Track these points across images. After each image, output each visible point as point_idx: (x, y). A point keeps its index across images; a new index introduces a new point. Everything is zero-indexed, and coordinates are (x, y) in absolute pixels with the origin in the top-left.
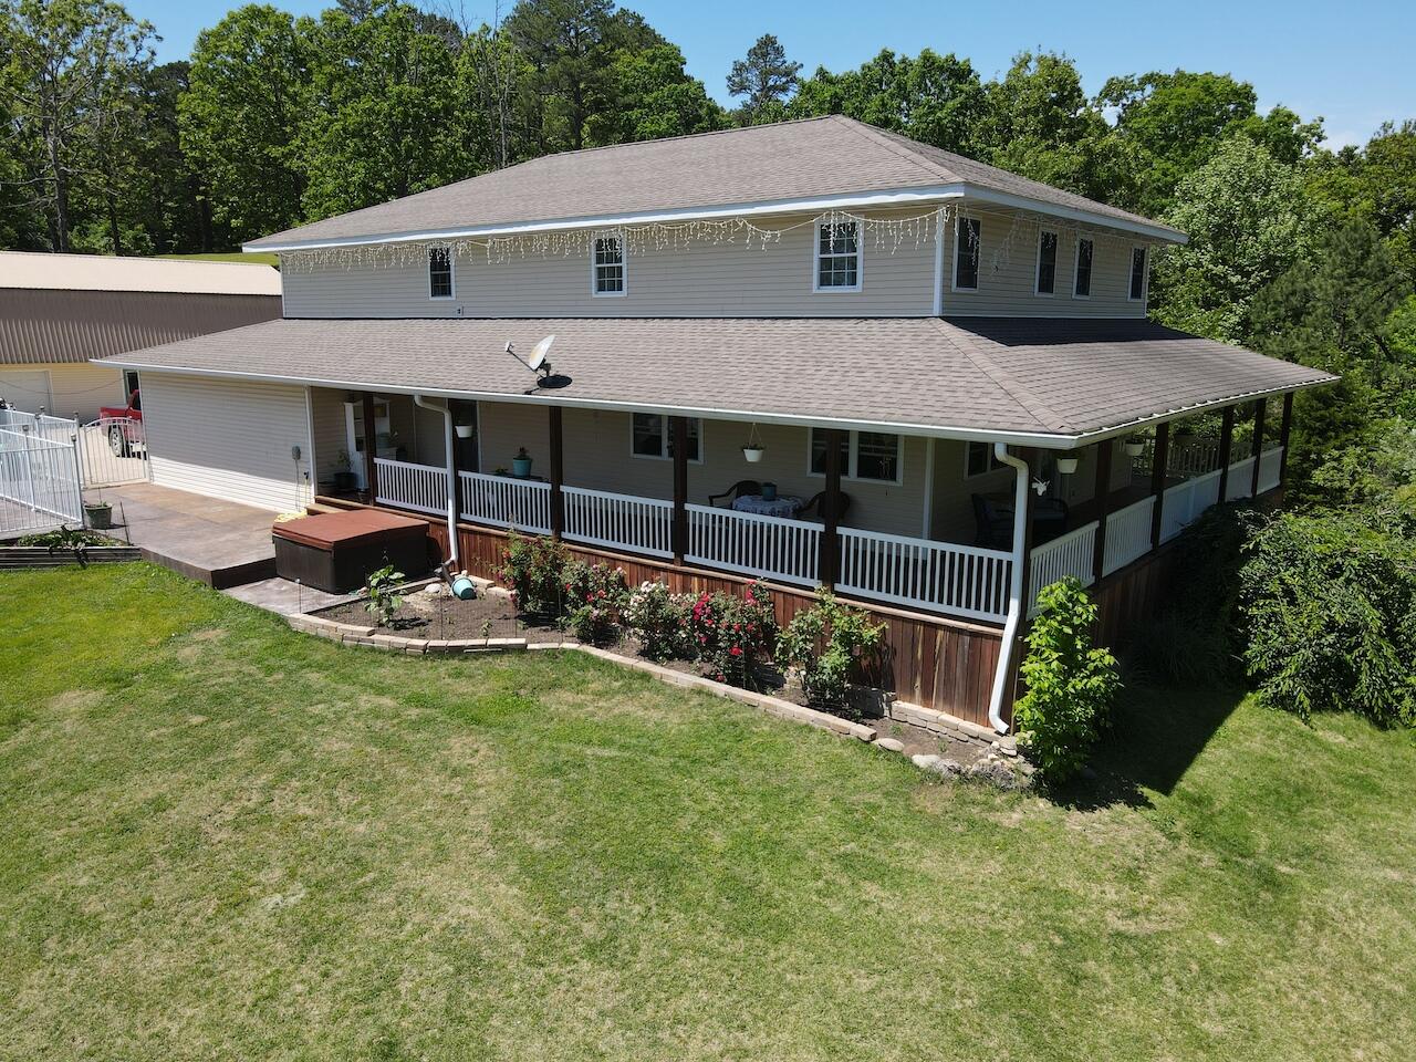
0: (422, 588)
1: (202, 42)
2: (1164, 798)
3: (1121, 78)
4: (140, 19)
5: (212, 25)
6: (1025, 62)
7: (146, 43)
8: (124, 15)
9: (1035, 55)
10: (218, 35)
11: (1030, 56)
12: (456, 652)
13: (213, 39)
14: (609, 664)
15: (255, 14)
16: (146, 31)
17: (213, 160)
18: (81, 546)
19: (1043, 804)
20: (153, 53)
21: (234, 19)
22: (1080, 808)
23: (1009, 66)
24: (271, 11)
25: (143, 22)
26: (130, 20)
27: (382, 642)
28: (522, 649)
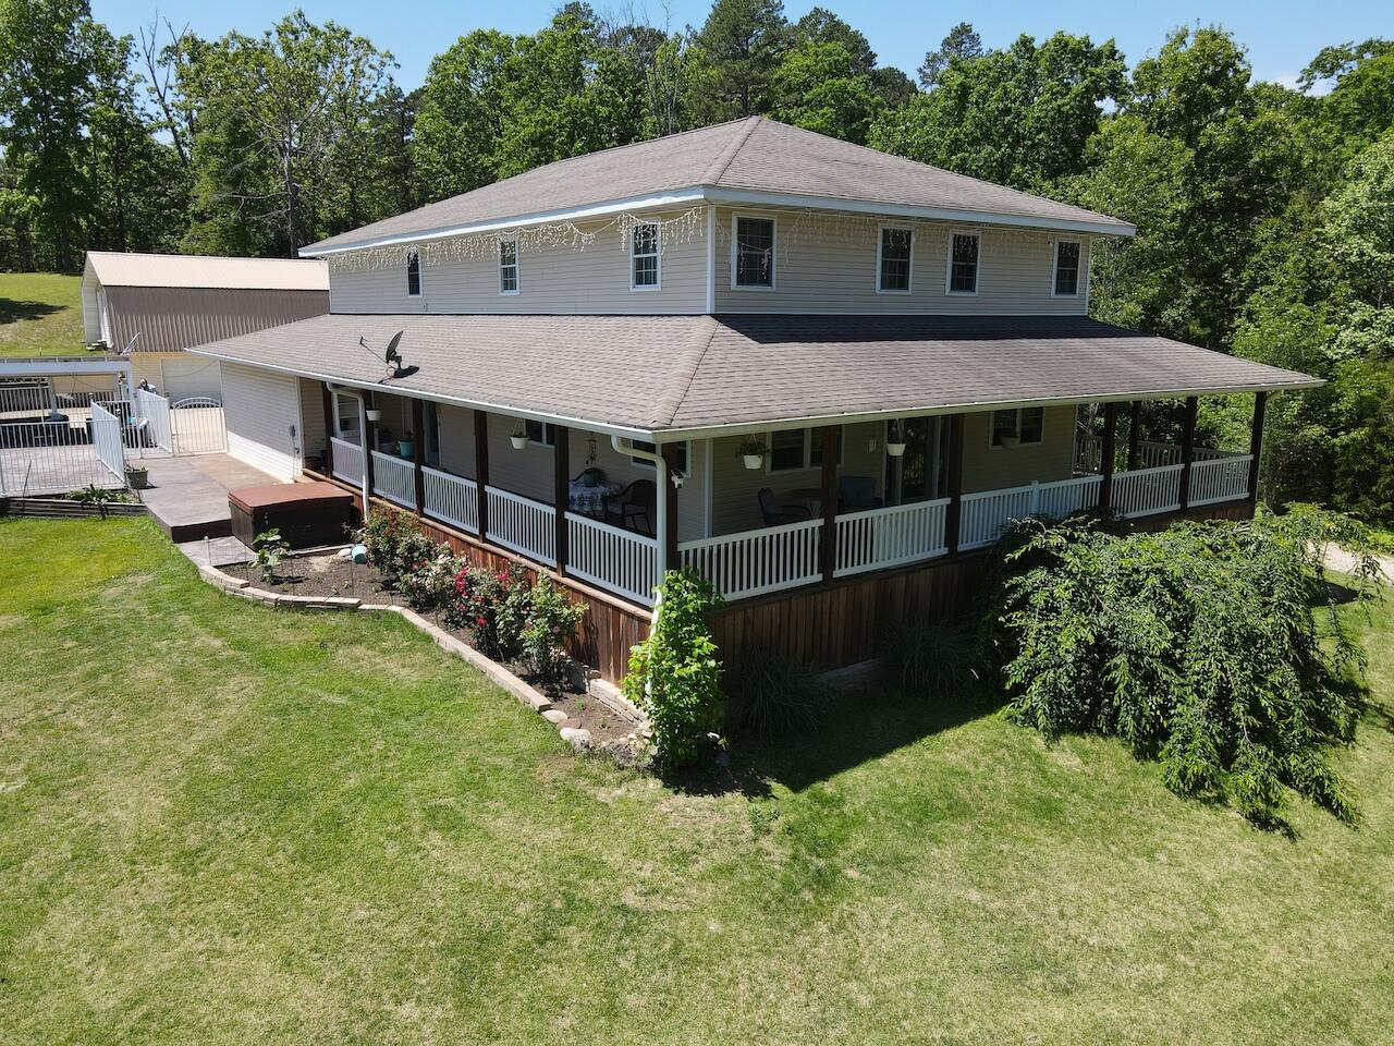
0: (336, 551)
1: (435, 67)
2: (790, 795)
3: (1337, 47)
4: (381, 50)
5: (444, 51)
6: (1181, 39)
7: (386, 70)
8: (369, 46)
9: (1192, 29)
10: (449, 59)
11: (1187, 31)
12: (301, 606)
13: (443, 63)
14: (413, 627)
15: (481, 38)
16: (386, 60)
17: (440, 172)
18: (104, 501)
19: (654, 785)
20: (391, 79)
21: (463, 43)
22: (688, 793)
23: (1164, 43)
24: (496, 35)
25: (383, 53)
26: (374, 51)
27: (249, 594)
28: (354, 608)
